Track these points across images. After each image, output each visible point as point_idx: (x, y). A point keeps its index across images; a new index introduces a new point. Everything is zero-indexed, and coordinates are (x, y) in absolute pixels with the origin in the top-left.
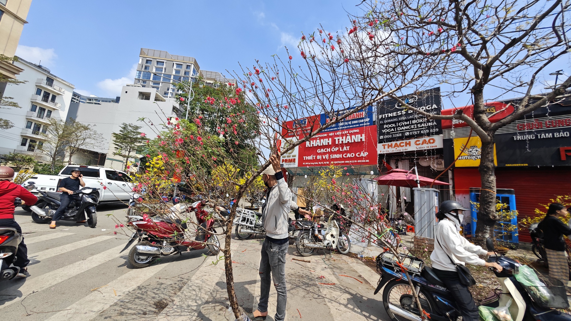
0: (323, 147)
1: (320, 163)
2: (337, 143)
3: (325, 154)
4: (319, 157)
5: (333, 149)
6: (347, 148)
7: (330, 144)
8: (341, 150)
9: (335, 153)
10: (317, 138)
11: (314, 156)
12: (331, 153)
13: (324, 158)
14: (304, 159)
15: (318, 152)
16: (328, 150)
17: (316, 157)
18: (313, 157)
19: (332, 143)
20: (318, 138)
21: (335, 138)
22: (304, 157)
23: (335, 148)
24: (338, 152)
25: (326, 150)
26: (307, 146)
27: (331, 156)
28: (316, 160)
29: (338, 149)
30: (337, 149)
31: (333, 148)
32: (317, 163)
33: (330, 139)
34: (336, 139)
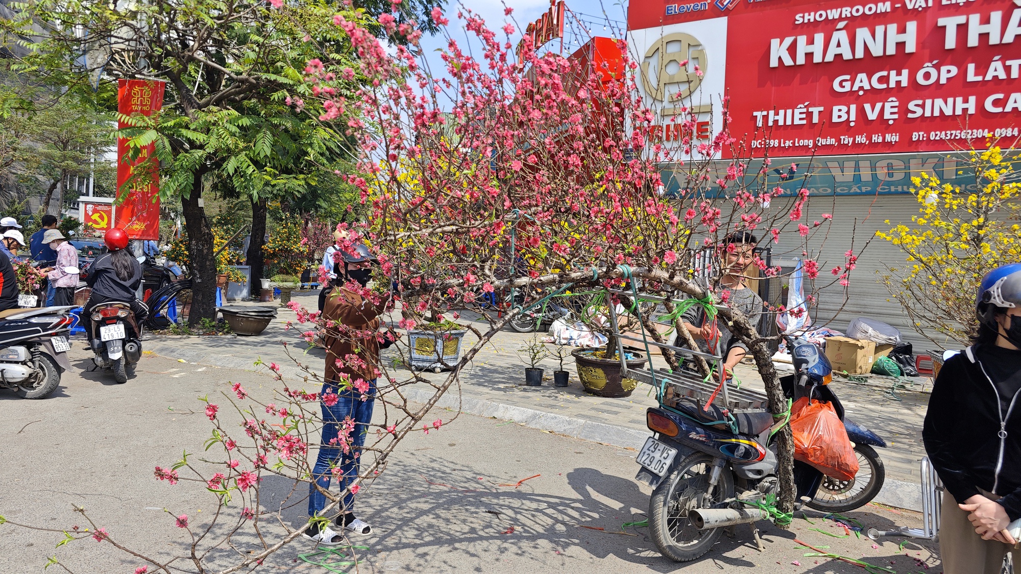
0: (870, 64)
1: (847, 140)
2: (950, 42)
3: (874, 95)
4: (839, 113)
5: (927, 76)
6: (1008, 69)
7: (911, 48)
8: (971, 77)
9: (939, 90)
10: (835, 21)
11: (816, 111)
12: (915, 90)
13: (872, 116)
14: (760, 123)
15: (836, 87)
16: (893, 78)
17: (827, 115)
18: (809, 115)
19: (920, 43)
20: (841, 25)
21: (941, 22)
22: (759, 114)
23: (937, 67)
24: (959, 87)
25: (884, 80)
26: (774, 63)
27: (911, 106)
28: (828, 126)
29: (954, 70)
30: (949, 72)
31: (928, 67)
32: (831, 141)
33: (912, 26)
34: (950, 23)
